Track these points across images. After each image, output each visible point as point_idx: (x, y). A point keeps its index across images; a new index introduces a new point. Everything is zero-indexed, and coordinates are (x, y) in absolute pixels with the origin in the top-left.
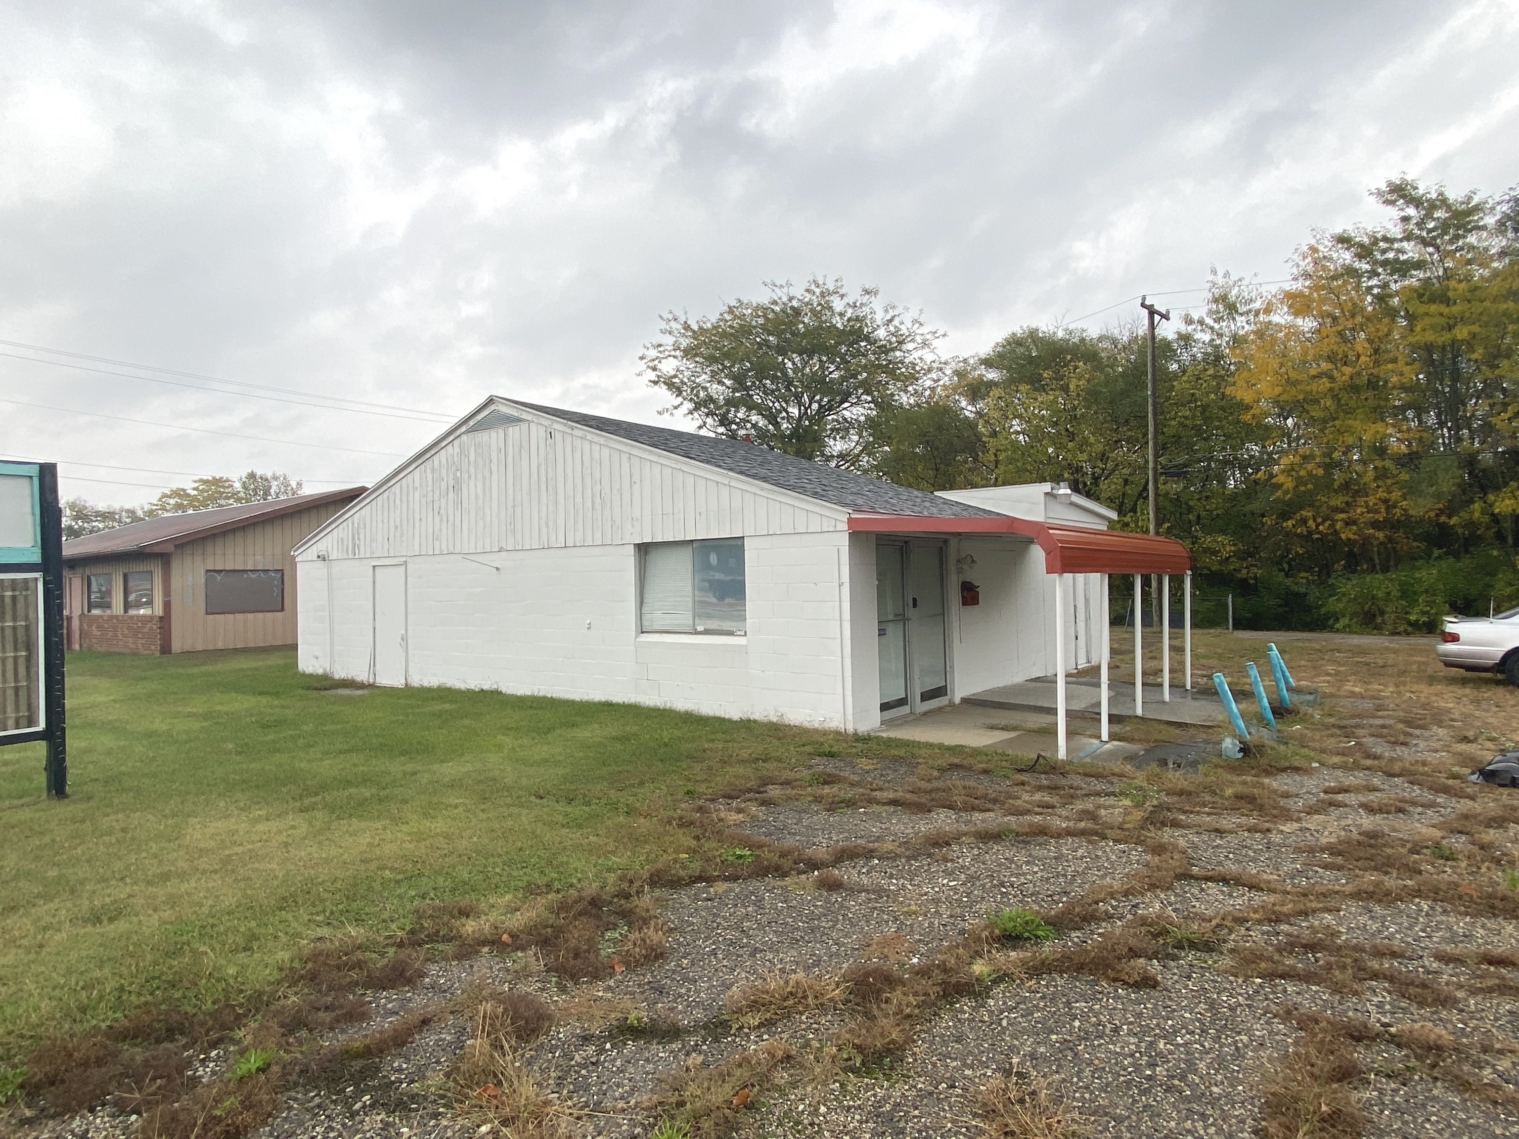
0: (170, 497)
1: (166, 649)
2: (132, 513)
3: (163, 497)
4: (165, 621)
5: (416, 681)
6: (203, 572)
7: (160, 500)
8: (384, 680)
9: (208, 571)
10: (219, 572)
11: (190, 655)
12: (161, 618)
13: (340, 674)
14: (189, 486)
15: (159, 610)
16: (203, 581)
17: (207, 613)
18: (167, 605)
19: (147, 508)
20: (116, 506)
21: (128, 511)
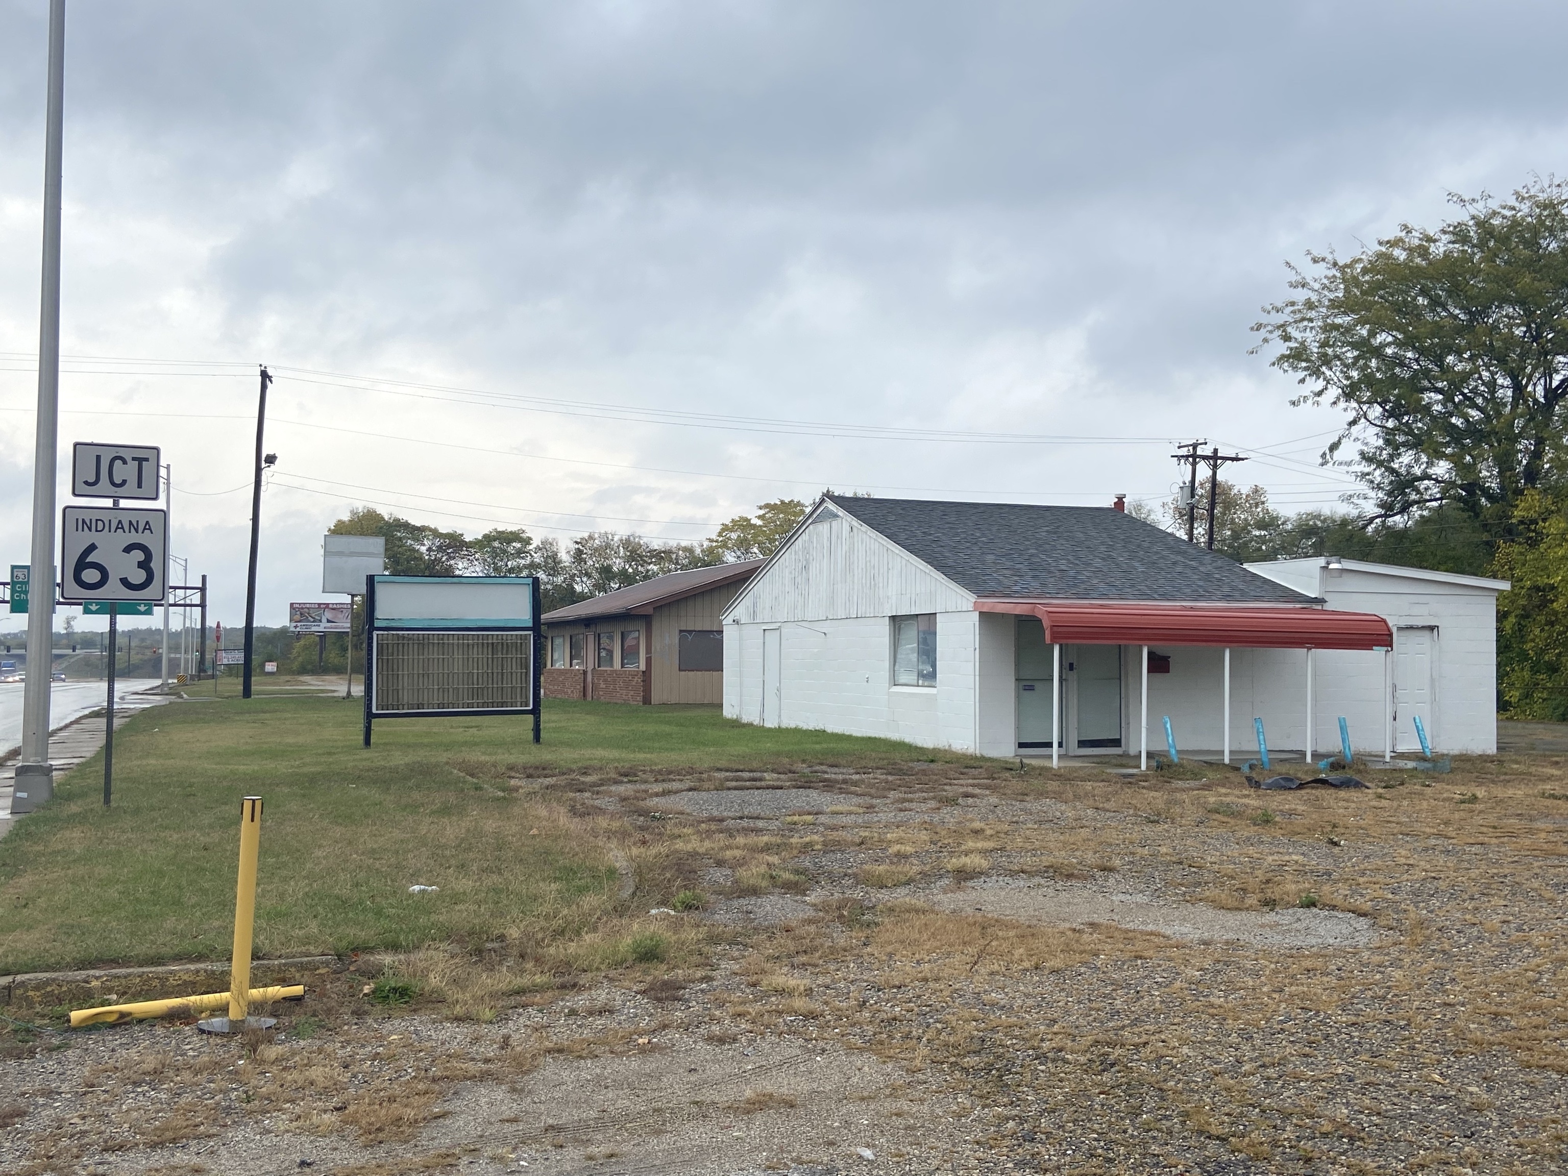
0: (732, 530)
1: (647, 700)
2: (689, 550)
3: (723, 530)
4: (646, 675)
5: (784, 726)
6: (677, 632)
7: (720, 535)
8: (768, 725)
9: (681, 631)
10: (690, 632)
11: (666, 706)
12: (643, 672)
13: (745, 719)
14: (754, 516)
15: (643, 667)
16: (677, 641)
17: (680, 670)
18: (649, 661)
19: (706, 544)
20: (673, 544)
21: (685, 549)
